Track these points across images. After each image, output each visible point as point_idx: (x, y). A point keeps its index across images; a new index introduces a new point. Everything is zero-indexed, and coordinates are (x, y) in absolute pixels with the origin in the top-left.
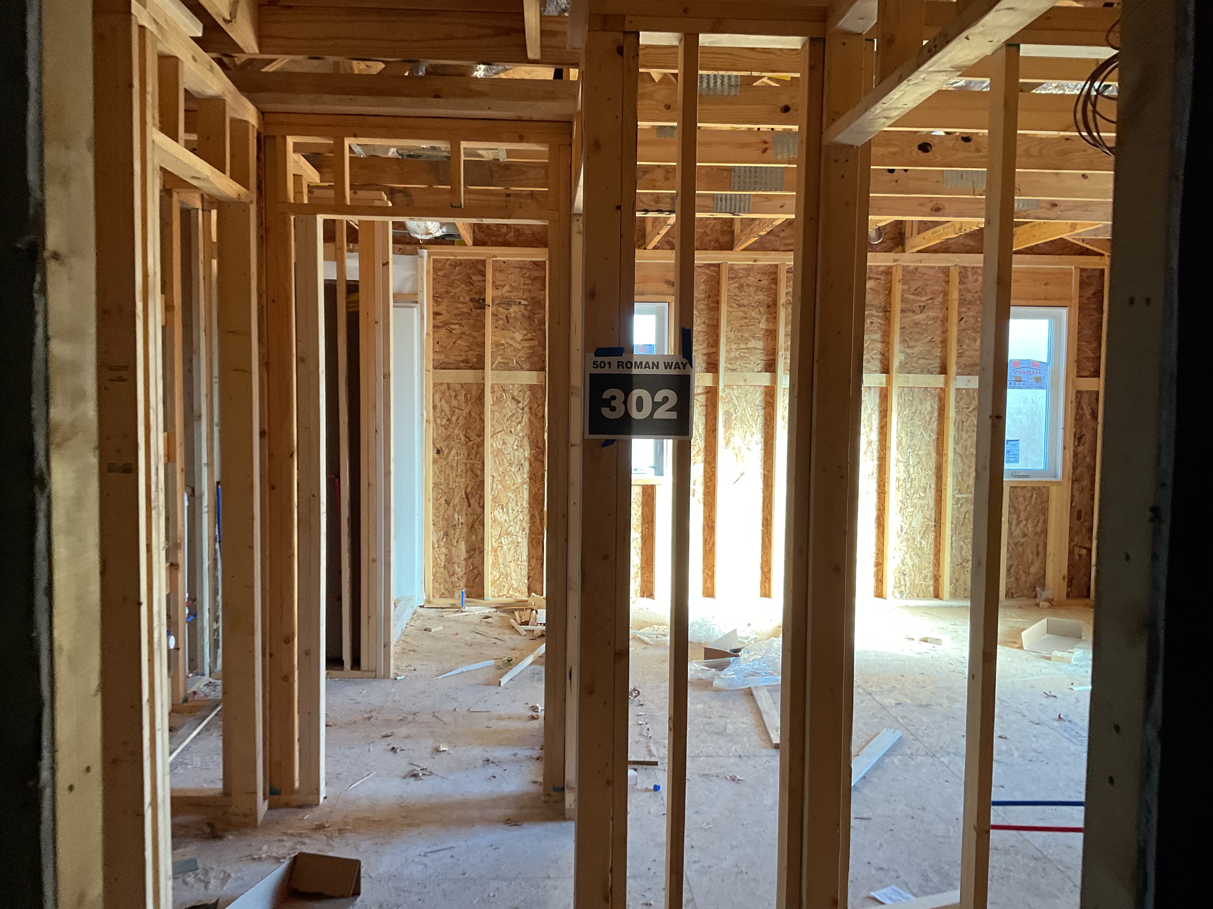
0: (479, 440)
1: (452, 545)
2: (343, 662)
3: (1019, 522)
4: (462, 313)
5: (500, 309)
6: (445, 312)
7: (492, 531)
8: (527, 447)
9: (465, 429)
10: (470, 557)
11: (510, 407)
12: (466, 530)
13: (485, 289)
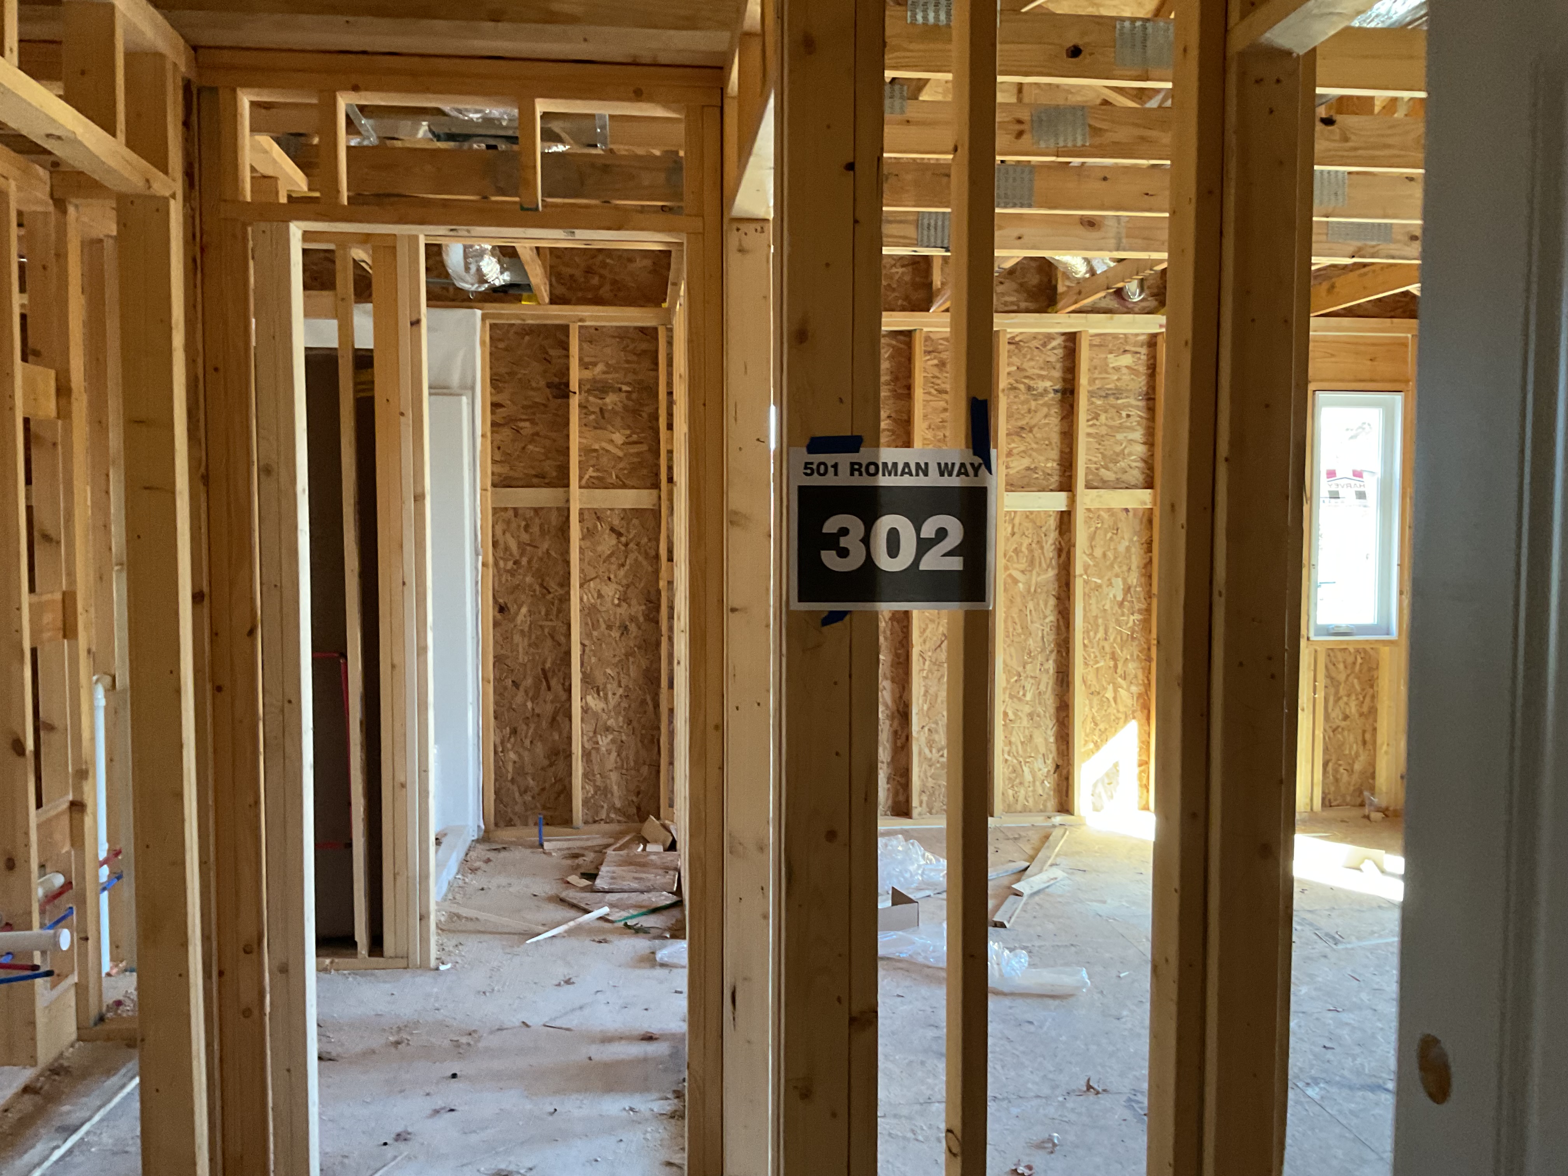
0: (561, 592)
1: (523, 746)
2: (355, 944)
3: (1338, 699)
4: (535, 405)
5: (591, 399)
6: (509, 403)
7: (584, 725)
8: (634, 602)
9: (541, 576)
10: (551, 765)
11: (607, 543)
12: (544, 724)
13: (568, 369)
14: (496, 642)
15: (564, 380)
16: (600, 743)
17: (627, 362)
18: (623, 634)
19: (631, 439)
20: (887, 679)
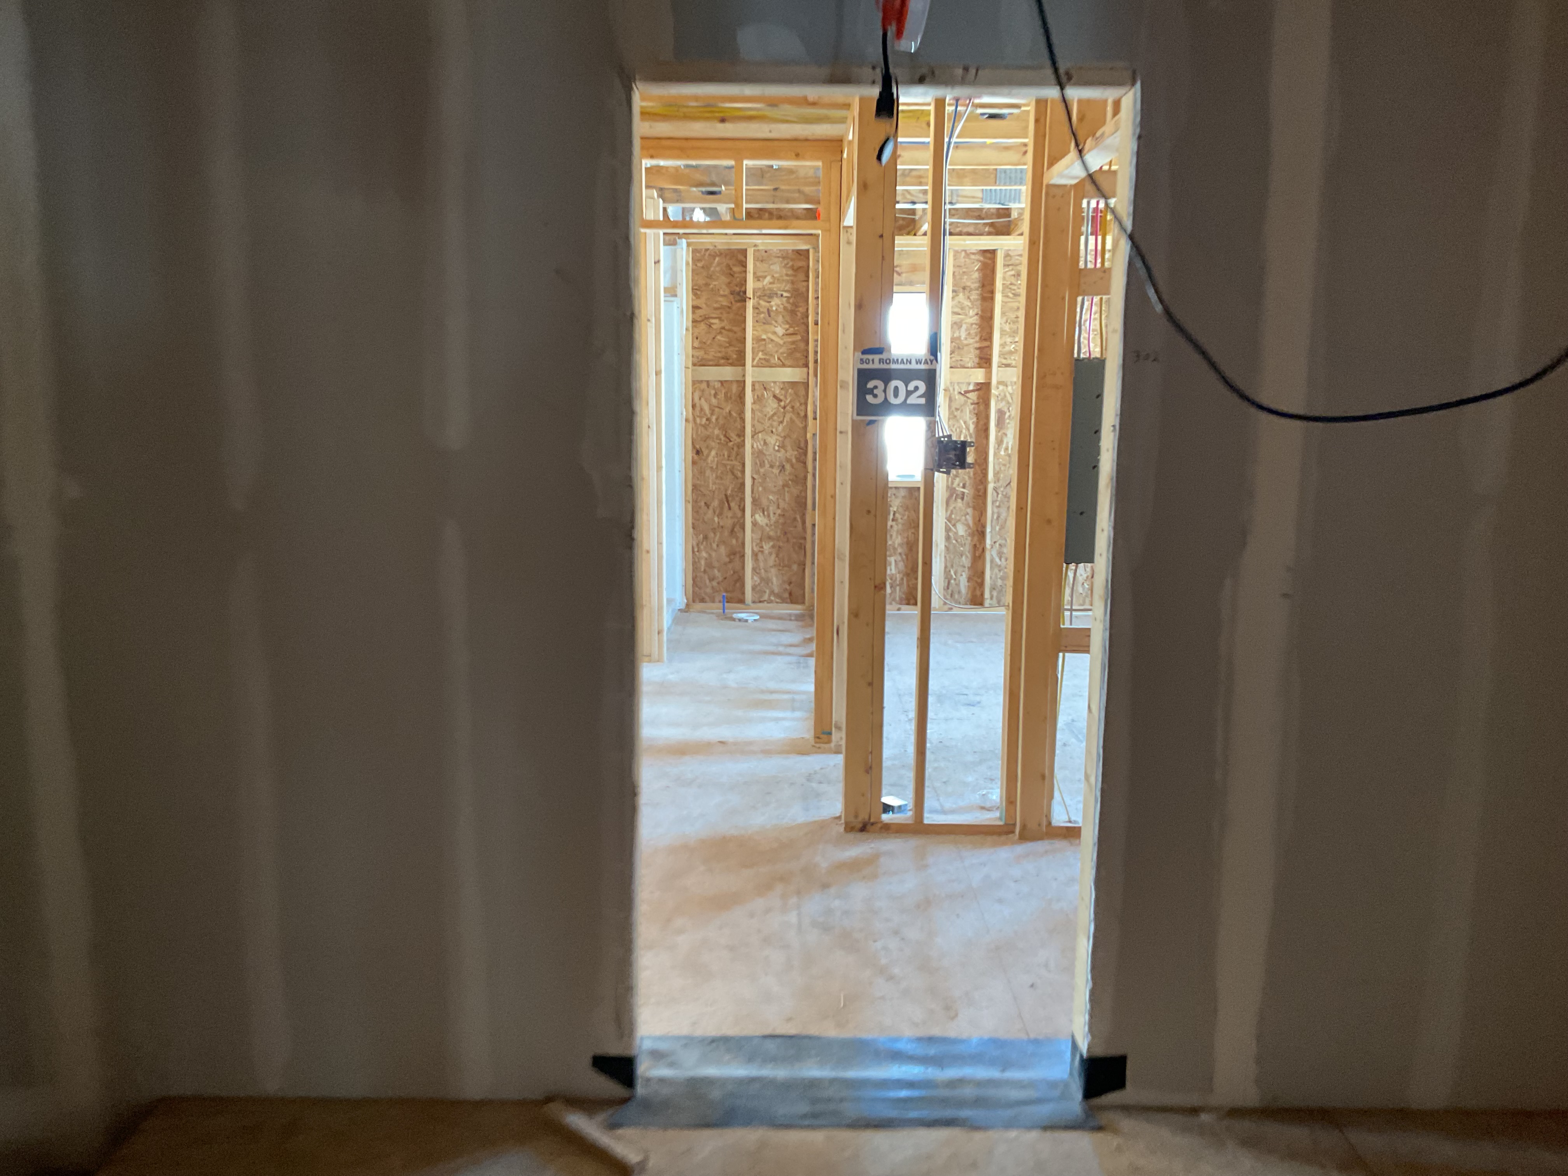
0: (738, 440)
1: (712, 548)
4: (722, 307)
5: (763, 303)
6: (704, 306)
7: (753, 535)
8: (789, 448)
9: (724, 429)
10: (731, 562)
11: (771, 406)
12: (726, 533)
13: (746, 281)
14: (694, 476)
15: (743, 289)
16: (764, 547)
17: (787, 275)
18: (781, 471)
19: (789, 332)
20: (969, 507)
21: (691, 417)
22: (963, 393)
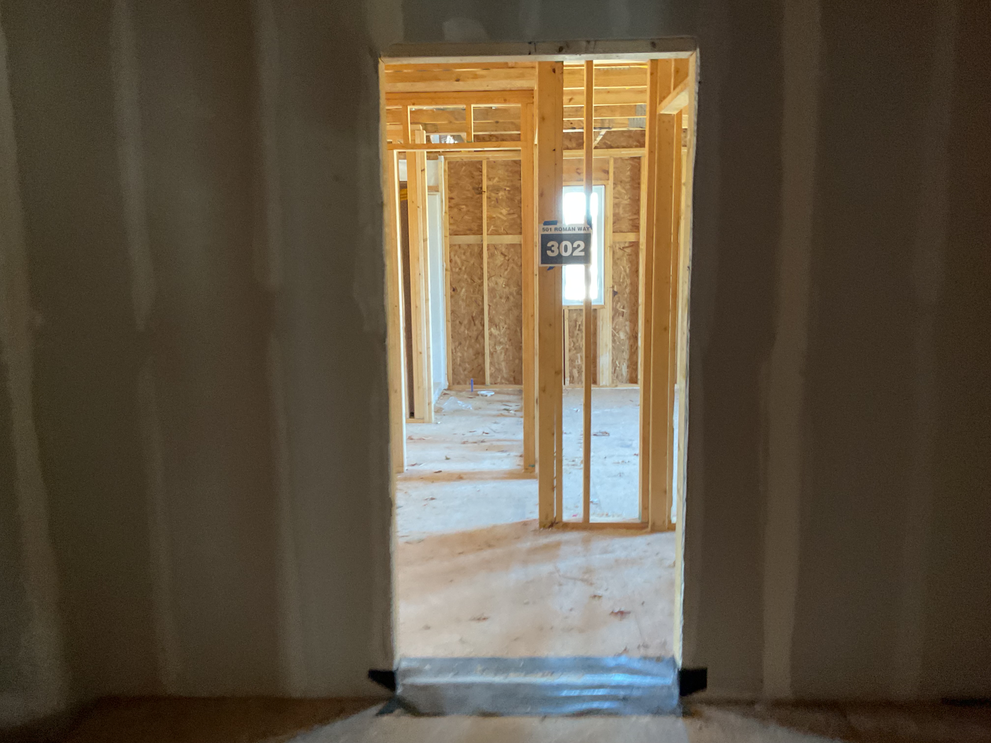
1: (464, 350)
4: (467, 198)
5: (493, 195)
6: (456, 197)
7: (490, 341)
8: (511, 286)
9: (471, 275)
10: (476, 358)
11: (500, 260)
12: (473, 341)
13: (482, 181)
14: (451, 305)
15: (480, 186)
16: (497, 349)
17: (508, 176)
18: (507, 300)
19: (510, 212)
20: (627, 321)
21: (449, 268)
22: (622, 248)
